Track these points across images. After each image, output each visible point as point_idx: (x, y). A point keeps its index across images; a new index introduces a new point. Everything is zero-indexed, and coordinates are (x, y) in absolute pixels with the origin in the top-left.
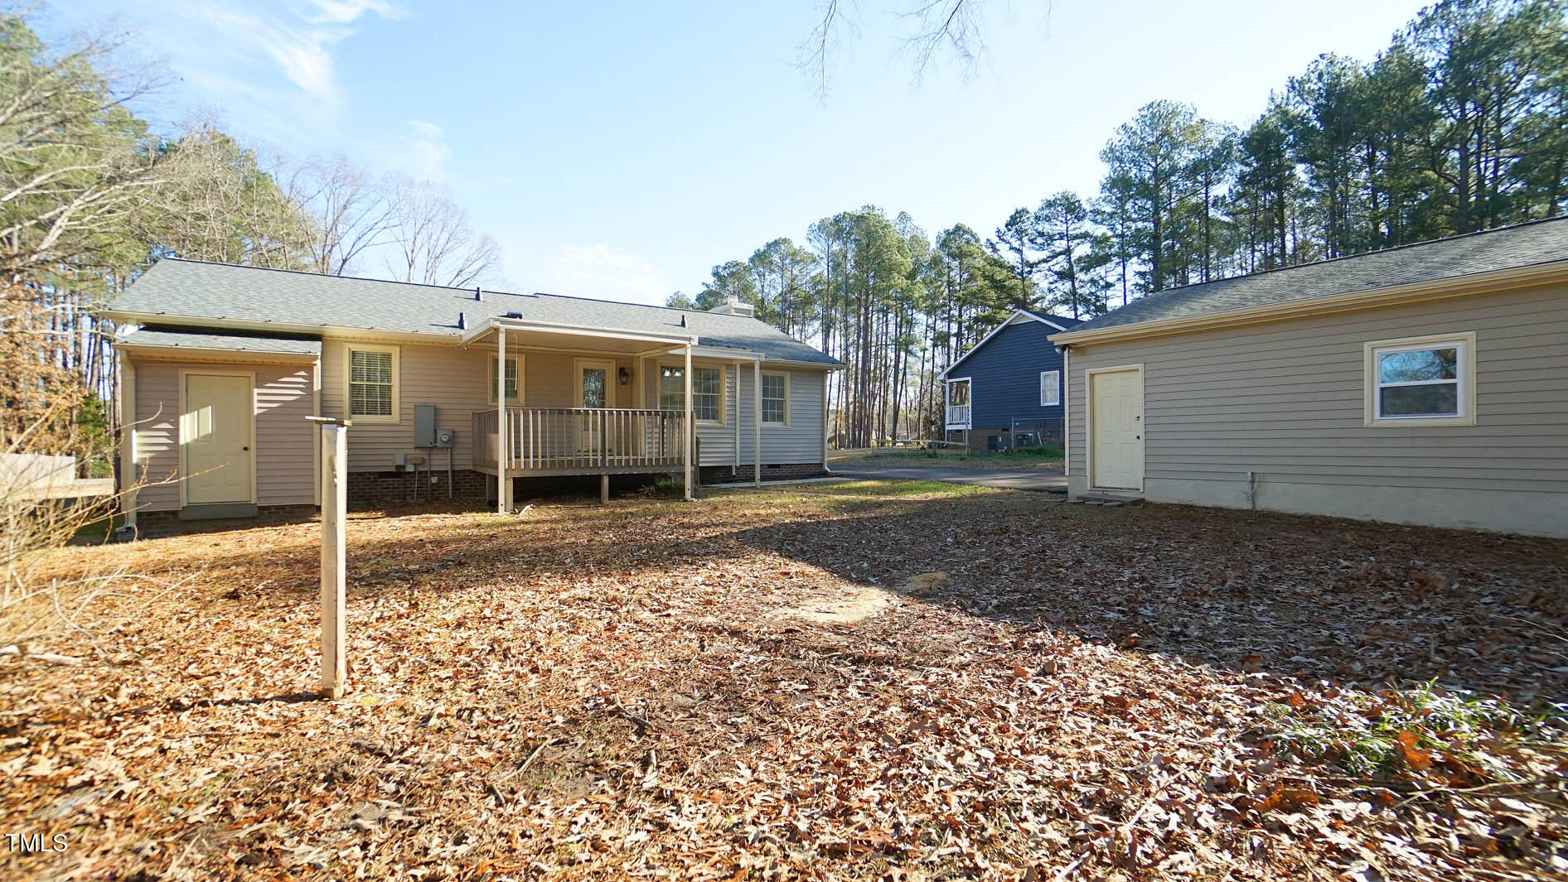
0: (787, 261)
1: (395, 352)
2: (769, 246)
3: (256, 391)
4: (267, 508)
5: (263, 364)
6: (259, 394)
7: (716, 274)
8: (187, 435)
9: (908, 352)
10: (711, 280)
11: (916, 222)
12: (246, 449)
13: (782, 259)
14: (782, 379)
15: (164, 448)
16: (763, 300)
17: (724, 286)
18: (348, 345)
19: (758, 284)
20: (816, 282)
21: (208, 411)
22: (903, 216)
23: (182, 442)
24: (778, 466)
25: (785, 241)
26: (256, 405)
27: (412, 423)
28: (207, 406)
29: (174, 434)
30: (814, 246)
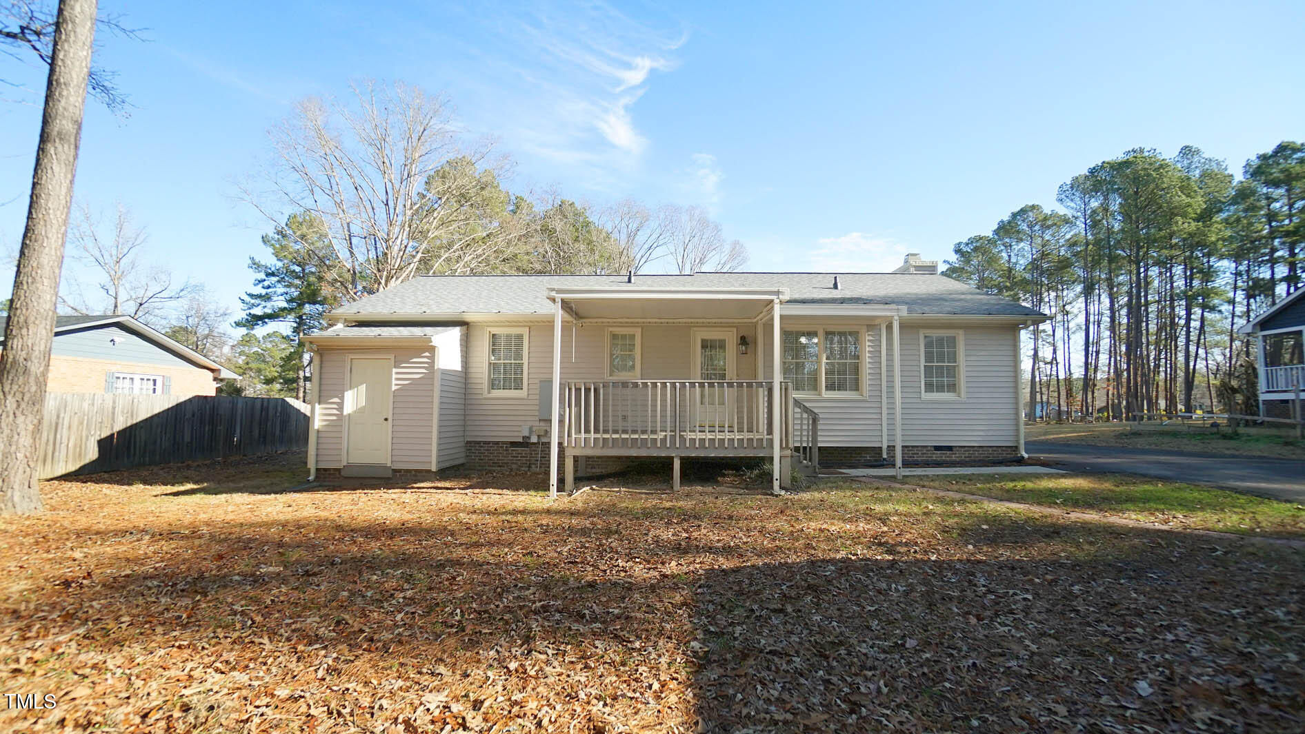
0: (1037, 228)
1: (525, 331)
2: (1014, 215)
3: (394, 370)
4: (399, 471)
5: (400, 348)
6: (397, 373)
7: (958, 251)
8: (349, 408)
9: (1204, 307)
10: (953, 258)
11: (1207, 153)
12: (386, 419)
13: (1031, 226)
14: (952, 341)
15: (334, 418)
16: (1010, 270)
17: (968, 261)
18: (489, 329)
19: (1004, 255)
20: (1072, 244)
21: (363, 388)
22: (1187, 151)
23: (345, 413)
24: (950, 448)
25: (1033, 207)
26: (394, 382)
27: (538, 397)
28: (362, 384)
29: (341, 406)
30: (1067, 207)
